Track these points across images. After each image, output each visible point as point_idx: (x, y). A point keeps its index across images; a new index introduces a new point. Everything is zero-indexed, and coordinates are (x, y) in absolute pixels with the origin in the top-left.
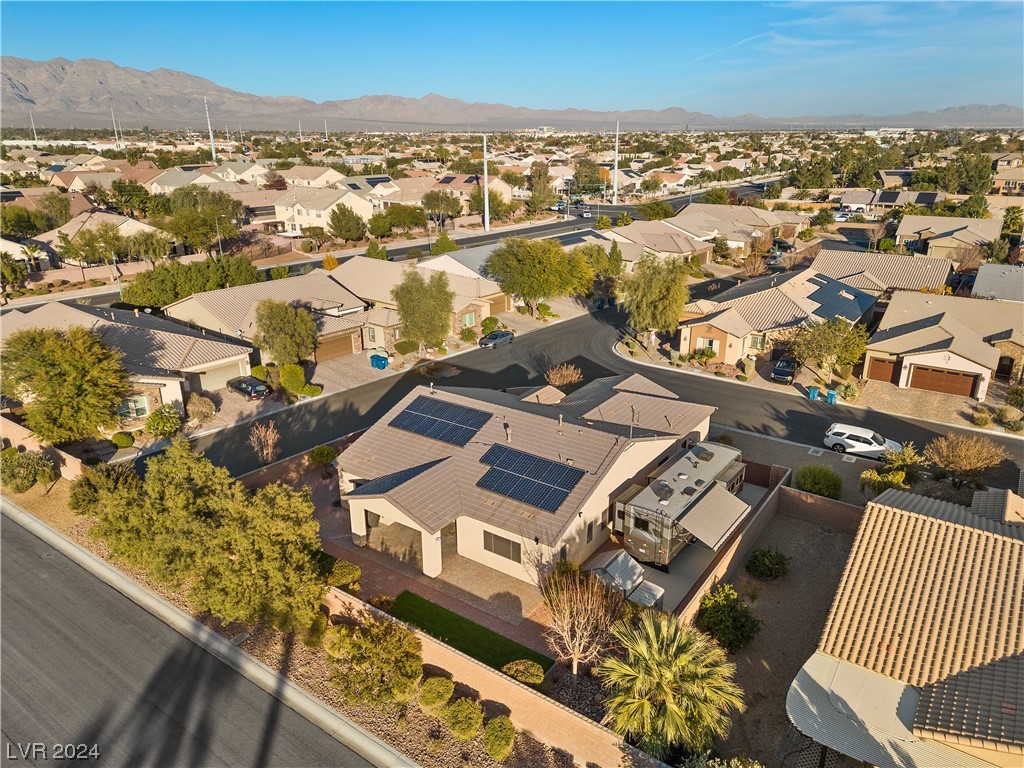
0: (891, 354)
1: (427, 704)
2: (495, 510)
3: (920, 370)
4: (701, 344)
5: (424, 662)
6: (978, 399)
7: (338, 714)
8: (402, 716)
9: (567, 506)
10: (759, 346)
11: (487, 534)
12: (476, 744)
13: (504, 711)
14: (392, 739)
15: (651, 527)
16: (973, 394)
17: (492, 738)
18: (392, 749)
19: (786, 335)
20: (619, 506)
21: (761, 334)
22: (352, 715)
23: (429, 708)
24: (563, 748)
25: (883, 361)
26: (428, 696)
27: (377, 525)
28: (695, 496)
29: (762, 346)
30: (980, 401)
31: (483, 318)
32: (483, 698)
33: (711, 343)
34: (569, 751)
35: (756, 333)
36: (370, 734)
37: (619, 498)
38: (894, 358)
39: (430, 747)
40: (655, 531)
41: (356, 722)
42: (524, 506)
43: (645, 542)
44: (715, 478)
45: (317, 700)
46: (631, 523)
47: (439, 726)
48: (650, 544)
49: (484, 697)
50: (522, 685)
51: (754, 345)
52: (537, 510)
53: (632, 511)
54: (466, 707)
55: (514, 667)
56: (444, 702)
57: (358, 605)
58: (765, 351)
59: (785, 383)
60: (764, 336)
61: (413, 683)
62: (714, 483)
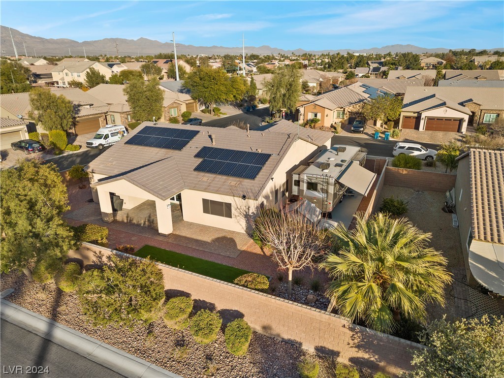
0: (414, 113)
1: (171, 318)
2: (210, 183)
3: (430, 119)
4: (310, 116)
5: (166, 289)
6: (462, 133)
7: (92, 340)
8: (150, 332)
9: (263, 175)
10: (341, 116)
11: (205, 201)
12: (217, 346)
13: (239, 315)
14: (142, 353)
15: (319, 187)
16: (459, 130)
17: (232, 338)
18: (143, 361)
19: (357, 108)
20: (295, 177)
21: (342, 109)
22: (105, 338)
23: (173, 322)
24: (292, 338)
25: (410, 117)
26: (171, 312)
27: (121, 209)
28: (343, 168)
29: (343, 117)
30: (463, 133)
31: (182, 112)
32: (219, 309)
33: (316, 115)
34: (298, 340)
35: (339, 109)
36: (122, 352)
37: (294, 172)
38: (416, 115)
39: (177, 353)
40: (322, 189)
41: (109, 343)
42: (231, 178)
43: (315, 198)
44: (351, 159)
45: (73, 331)
46: (304, 186)
47: (183, 336)
48: (318, 199)
49: (220, 307)
50: (253, 291)
51: (338, 117)
52: (241, 180)
53: (305, 178)
54: (205, 316)
55: (244, 279)
56: (186, 316)
57: (107, 252)
58: (345, 118)
59: (359, 132)
60: (344, 111)
61: (157, 304)
62: (352, 162)
